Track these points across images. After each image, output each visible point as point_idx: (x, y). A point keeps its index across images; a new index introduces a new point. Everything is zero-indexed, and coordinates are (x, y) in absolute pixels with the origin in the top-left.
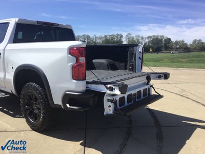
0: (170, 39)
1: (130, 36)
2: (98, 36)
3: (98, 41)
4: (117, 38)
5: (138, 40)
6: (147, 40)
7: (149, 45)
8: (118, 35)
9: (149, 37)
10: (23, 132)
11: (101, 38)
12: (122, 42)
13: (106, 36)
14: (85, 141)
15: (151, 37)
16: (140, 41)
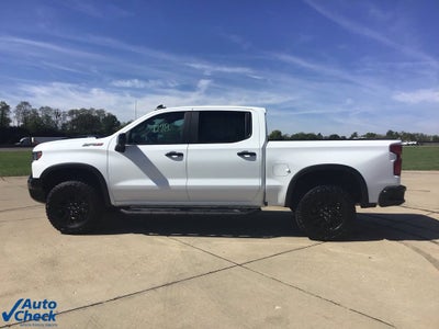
0: (114, 117)
1: (28, 107)
5: (48, 118)
6: (69, 119)
9: (72, 113)
12: (9, 121)
15: (76, 112)
16: (54, 118)
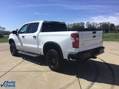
0: (113, 24)
1: (89, 23)
2: (70, 24)
3: (70, 27)
4: (81, 25)
5: (94, 26)
6: (99, 25)
7: (100, 28)
8: (81, 23)
9: (100, 24)
10: (49, 72)
11: (71, 25)
12: (84, 27)
13: (74, 24)
14: (77, 75)
15: (102, 23)
16: (95, 26)
